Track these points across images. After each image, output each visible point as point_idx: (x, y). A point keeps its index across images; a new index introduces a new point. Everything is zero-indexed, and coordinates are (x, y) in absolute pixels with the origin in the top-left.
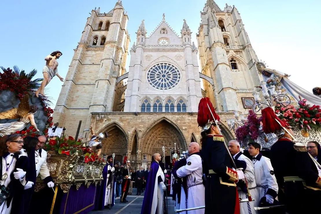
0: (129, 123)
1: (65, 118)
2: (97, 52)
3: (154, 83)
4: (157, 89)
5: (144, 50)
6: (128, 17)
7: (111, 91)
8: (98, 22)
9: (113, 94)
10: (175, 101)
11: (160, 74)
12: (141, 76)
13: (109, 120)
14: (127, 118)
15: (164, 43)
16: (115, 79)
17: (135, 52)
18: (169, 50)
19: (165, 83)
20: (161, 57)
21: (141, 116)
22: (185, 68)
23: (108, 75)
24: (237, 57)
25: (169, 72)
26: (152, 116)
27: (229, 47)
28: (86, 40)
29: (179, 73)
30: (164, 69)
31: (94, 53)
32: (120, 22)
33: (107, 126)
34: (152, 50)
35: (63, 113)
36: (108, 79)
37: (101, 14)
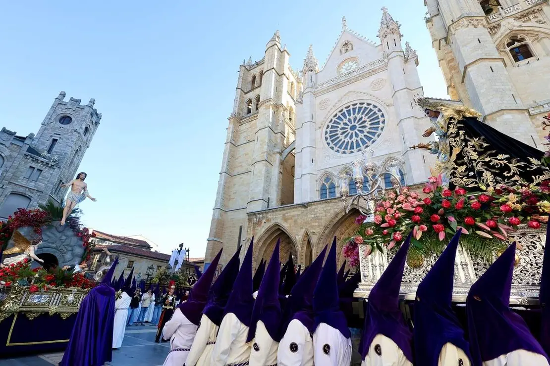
0: (295, 222)
1: (223, 224)
2: (252, 122)
3: (338, 146)
4: (344, 155)
5: (315, 95)
6: (287, 53)
7: (274, 175)
8: (250, 79)
9: (276, 179)
10: (379, 168)
11: (346, 127)
12: (314, 140)
13: (268, 220)
14: (292, 214)
15: (348, 68)
16: (278, 156)
17: (301, 103)
18: (357, 79)
19: (357, 140)
20: (345, 95)
21: (314, 207)
22: (392, 100)
23: (265, 152)
24: (526, 28)
25: (362, 117)
26: (330, 204)
27: (500, 14)
28: (236, 111)
29: (383, 114)
30: (352, 115)
31: (248, 125)
32: (275, 67)
33: (268, 231)
34: (328, 90)
35: (220, 218)
36: (265, 158)
37: (253, 65)
